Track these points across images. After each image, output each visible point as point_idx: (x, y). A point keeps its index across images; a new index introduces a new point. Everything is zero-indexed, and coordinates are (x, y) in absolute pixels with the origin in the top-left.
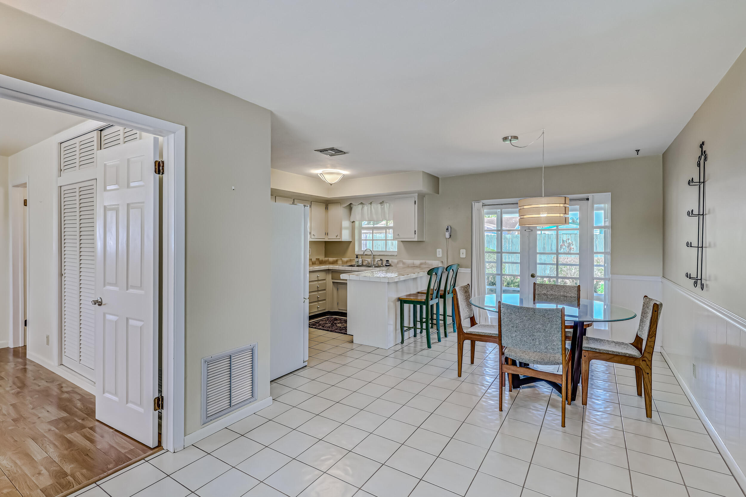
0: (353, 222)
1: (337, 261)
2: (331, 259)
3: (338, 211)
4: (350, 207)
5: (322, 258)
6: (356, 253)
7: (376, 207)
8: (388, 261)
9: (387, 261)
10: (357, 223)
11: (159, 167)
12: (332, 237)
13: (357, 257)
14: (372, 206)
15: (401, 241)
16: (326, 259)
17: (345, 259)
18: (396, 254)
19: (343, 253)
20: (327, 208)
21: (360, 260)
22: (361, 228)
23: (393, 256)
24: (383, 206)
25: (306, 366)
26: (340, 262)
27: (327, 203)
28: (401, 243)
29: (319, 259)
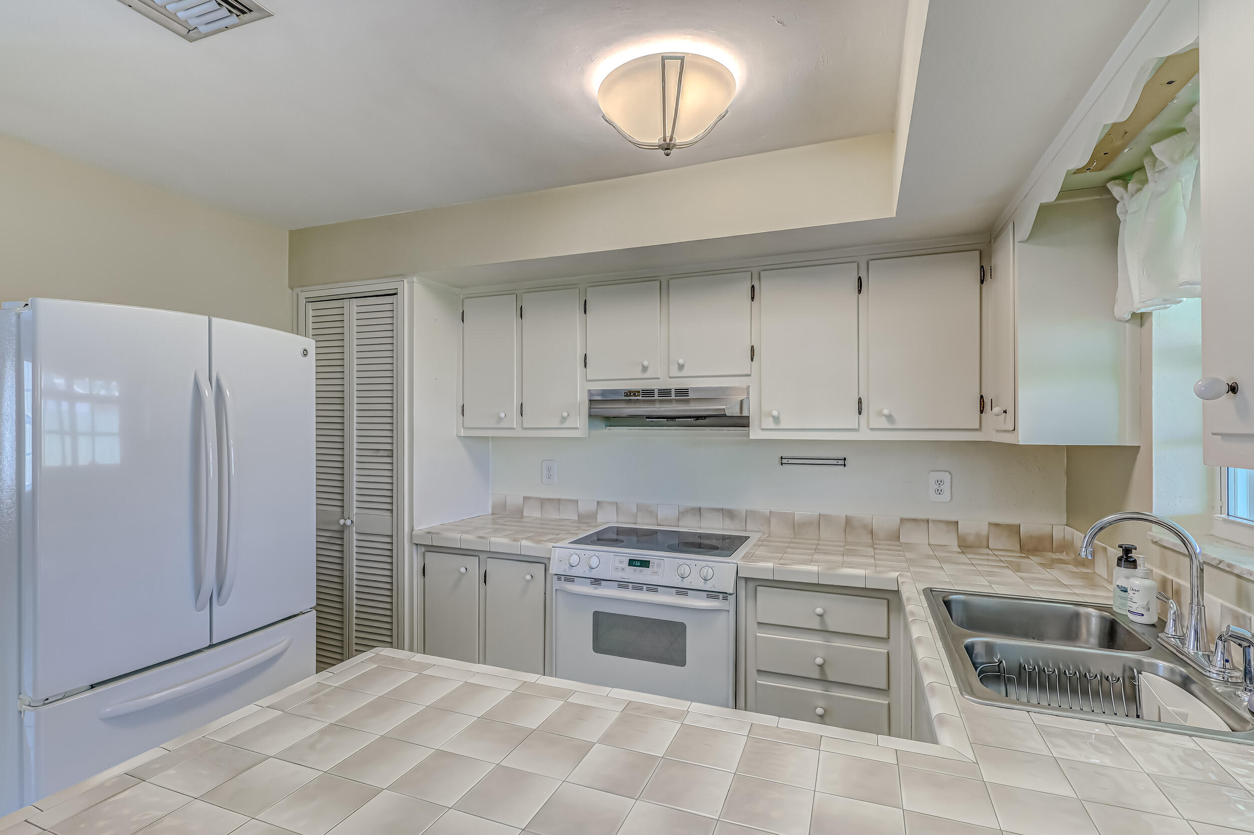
20: (980, 272)
29: (1015, 530)
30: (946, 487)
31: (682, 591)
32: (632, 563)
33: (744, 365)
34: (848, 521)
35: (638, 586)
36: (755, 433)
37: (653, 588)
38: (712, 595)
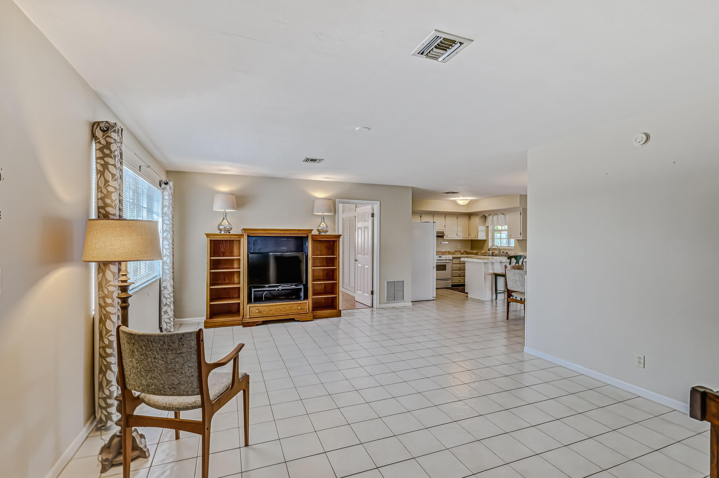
0: (487, 227)
1: (478, 252)
2: (475, 251)
3: (476, 220)
4: (485, 218)
5: (469, 250)
6: (490, 247)
7: (501, 217)
8: (508, 253)
9: (506, 253)
10: (490, 228)
11: (373, 215)
12: (472, 237)
13: (489, 250)
14: (499, 216)
15: (517, 240)
16: (472, 251)
17: (483, 252)
18: (513, 248)
19: (481, 248)
20: (470, 218)
21: (491, 252)
22: (494, 230)
23: (511, 249)
24: (505, 216)
25: (434, 300)
26: (480, 254)
27: (470, 215)
28: (516, 240)
29: (466, 251)
30: (460, 246)
31: (446, 260)
32: (439, 257)
33: (444, 228)
34: (449, 251)
35: (440, 260)
36: (445, 238)
37: (442, 260)
38: (449, 260)
